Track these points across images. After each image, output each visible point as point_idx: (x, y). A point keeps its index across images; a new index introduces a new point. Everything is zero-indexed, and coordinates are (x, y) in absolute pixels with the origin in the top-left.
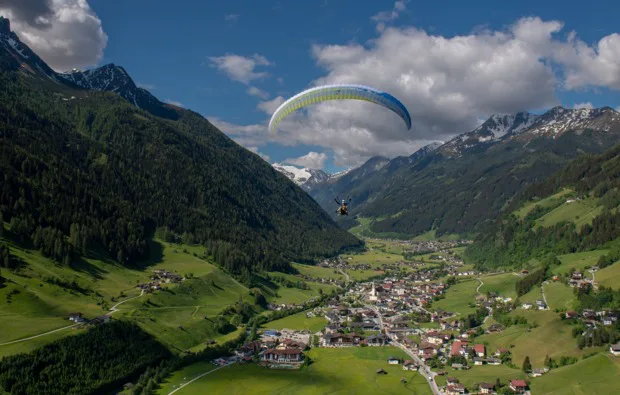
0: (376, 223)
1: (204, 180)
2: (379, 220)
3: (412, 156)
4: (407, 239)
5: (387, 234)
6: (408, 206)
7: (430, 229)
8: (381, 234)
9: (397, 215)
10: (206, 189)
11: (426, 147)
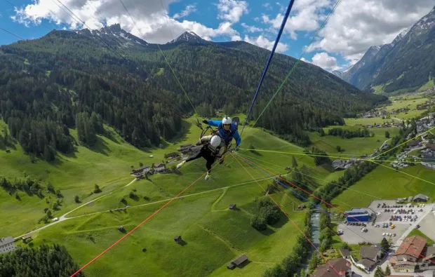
0: (387, 87)
1: (248, 69)
2: (387, 84)
3: (393, 43)
4: (414, 91)
5: (397, 92)
6: (406, 69)
7: (428, 80)
8: (393, 93)
9: (401, 77)
10: (251, 75)
11: (400, 34)
